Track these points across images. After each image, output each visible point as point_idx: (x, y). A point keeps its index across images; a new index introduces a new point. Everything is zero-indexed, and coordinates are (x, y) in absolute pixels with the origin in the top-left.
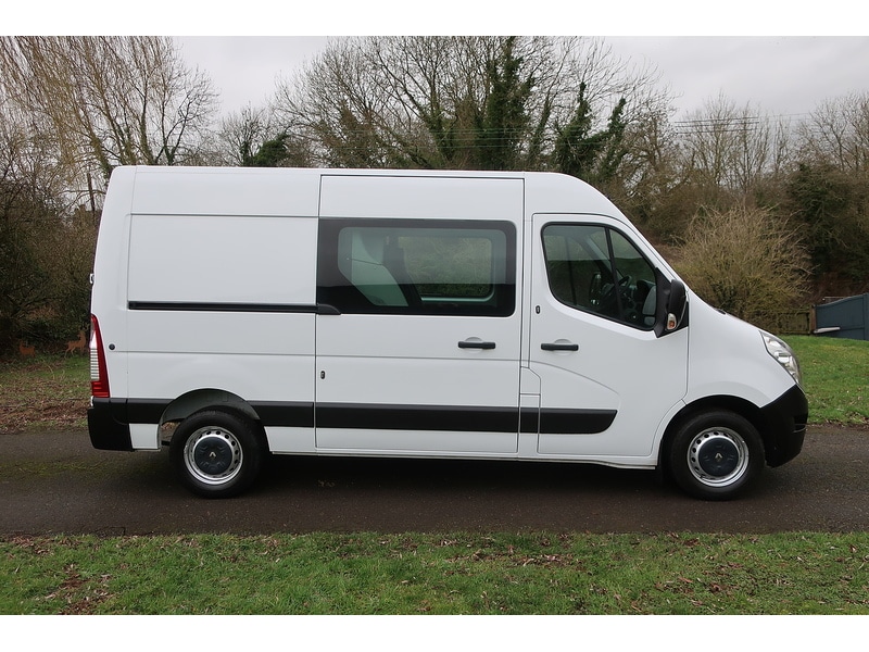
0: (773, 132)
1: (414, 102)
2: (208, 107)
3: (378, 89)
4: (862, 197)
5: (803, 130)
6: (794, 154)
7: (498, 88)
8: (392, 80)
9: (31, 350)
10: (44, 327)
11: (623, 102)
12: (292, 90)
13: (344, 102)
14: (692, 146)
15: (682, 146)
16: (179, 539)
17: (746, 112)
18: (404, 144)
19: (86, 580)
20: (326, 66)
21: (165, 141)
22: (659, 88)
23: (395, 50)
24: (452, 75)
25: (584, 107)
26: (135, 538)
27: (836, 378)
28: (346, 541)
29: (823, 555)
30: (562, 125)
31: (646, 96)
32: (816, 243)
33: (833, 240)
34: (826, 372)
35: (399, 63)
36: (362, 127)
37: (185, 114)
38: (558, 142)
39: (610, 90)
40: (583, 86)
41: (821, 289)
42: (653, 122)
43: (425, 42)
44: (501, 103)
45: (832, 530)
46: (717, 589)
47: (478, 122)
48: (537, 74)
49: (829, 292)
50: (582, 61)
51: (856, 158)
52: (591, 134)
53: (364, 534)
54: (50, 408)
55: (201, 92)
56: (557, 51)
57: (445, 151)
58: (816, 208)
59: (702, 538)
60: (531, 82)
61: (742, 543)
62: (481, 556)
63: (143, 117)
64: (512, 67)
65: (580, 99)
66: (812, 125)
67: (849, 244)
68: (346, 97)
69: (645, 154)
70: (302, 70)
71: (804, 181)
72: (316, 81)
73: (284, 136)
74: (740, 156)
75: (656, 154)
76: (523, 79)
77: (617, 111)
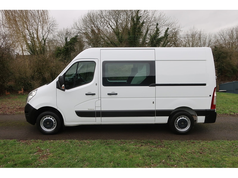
0: (208, 38)
1: (112, 27)
2: (55, 28)
3: (102, 23)
4: (231, 55)
5: (215, 37)
6: (213, 43)
7: (134, 24)
8: (106, 21)
9: (9, 93)
10: (12, 87)
11: (168, 29)
12: (78, 23)
13: (92, 27)
14: (186, 41)
15: (183, 41)
16: (64, 141)
17: (200, 32)
18: (109, 39)
19: (43, 150)
20: (87, 17)
21: (43, 37)
22: (178, 25)
23: (107, 13)
24: (122, 20)
25: (158, 30)
26: (52, 141)
27: (226, 103)
28: (107, 142)
29: (226, 146)
30: (152, 35)
31: (174, 27)
32: (219, 67)
33: (223, 66)
34: (223, 101)
35: (108, 17)
36: (97, 34)
37: (49, 29)
38: (151, 39)
39: (165, 25)
40: (157, 24)
41: (220, 80)
42: (175, 34)
43: (115, 11)
44: (135, 28)
45: (228, 140)
46: (201, 153)
47: (129, 33)
48: (145, 21)
49: (222, 80)
50: (157, 17)
51: (229, 44)
52: (160, 37)
53: (110, 140)
54: (20, 108)
55: (53, 23)
56: (150, 14)
57: (120, 41)
58: (219, 58)
59: (196, 142)
60: (143, 23)
61: (206, 143)
62: (142, 145)
63: (37, 30)
64: (138, 18)
65: (157, 28)
66: (218, 36)
67: (227, 68)
68: (93, 26)
69: (173, 42)
70: (81, 18)
71: (216, 51)
72: (85, 21)
73: (77, 36)
74: (199, 44)
75: (176, 42)
76: (141, 22)
77: (167, 31)
